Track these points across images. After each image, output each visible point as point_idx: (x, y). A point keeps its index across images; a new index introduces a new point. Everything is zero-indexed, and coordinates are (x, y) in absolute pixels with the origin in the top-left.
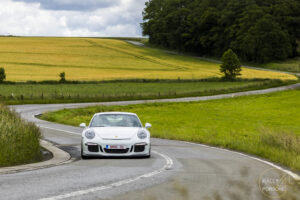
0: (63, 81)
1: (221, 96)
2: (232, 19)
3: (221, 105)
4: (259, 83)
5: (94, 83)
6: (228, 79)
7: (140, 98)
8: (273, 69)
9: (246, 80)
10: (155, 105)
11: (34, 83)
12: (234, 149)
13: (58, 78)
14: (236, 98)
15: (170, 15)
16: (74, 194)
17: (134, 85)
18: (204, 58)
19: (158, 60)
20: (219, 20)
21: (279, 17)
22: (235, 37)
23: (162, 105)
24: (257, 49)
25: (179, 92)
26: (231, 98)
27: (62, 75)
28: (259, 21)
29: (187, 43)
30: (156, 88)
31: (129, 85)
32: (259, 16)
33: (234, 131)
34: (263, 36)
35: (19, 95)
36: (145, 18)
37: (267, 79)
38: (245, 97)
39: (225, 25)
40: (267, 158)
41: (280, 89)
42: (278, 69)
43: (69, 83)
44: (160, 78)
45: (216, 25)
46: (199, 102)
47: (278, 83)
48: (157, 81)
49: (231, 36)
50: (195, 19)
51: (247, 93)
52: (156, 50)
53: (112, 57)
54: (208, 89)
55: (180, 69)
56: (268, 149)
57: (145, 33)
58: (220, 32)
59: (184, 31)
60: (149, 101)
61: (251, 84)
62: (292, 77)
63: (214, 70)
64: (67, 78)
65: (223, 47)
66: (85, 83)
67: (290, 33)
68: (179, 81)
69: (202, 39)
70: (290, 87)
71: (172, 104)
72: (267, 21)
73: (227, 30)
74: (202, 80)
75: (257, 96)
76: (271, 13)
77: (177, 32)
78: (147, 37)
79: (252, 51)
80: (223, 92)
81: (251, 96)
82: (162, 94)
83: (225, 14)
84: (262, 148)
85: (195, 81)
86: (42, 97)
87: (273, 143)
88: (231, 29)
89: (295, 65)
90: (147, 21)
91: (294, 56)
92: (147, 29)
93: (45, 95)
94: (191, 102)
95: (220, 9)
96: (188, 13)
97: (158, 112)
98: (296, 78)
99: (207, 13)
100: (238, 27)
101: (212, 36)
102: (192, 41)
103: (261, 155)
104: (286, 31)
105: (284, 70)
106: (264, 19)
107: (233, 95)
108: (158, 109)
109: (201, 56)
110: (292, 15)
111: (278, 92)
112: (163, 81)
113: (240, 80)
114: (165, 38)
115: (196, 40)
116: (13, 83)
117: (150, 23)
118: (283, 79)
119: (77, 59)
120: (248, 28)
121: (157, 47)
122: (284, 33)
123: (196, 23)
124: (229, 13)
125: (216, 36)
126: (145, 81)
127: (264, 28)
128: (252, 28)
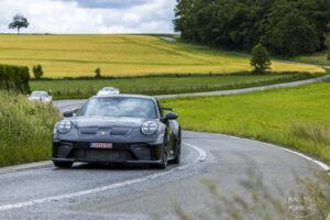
0: (98, 77)
1: (251, 89)
2: (261, 14)
3: (251, 98)
4: (287, 76)
5: (128, 78)
6: (257, 72)
7: (173, 92)
8: (301, 62)
9: (276, 73)
10: (188, 99)
11: (70, 79)
12: (265, 141)
13: (94, 74)
14: (265, 91)
15: (201, 11)
16: (111, 186)
17: (167, 80)
18: (234, 52)
19: (190, 55)
20: (248, 16)
21: (306, 12)
22: (264, 32)
23: (194, 98)
24: (285, 43)
25: (210, 86)
26: (261, 91)
27: (98, 71)
28: (287, 15)
29: (218, 38)
30: (189, 83)
31: (162, 79)
32: (288, 11)
33: (264, 123)
34: (291, 30)
35: (56, 91)
36: (177, 15)
37: (296, 72)
38: (275, 90)
39: (254, 20)
40: (297, 149)
41: (309, 81)
42: (307, 63)
43: (104, 78)
44: (192, 72)
45: (246, 20)
46: (230, 95)
47: (307, 76)
48: (189, 75)
49: (260, 30)
50: (225, 15)
51: (277, 86)
52: (189, 45)
53: (145, 53)
54: (239, 83)
55: (211, 64)
56: (298, 140)
57: (176, 30)
58: (249, 27)
59: (214, 27)
60: (181, 95)
61: (281, 77)
62: (320, 70)
63: (244, 64)
64: (102, 74)
65: (253, 41)
66: (119, 78)
67: (317, 27)
68: (211, 75)
69: (232, 34)
70: (319, 79)
71: (204, 97)
72: (295, 15)
73: (256, 25)
74: (232, 74)
75: (287, 89)
76: (299, 8)
77: (208, 27)
78: (179, 33)
79: (281, 45)
80: (254, 85)
81: (281, 88)
82: (194, 88)
83: (254, 9)
84: (292, 139)
85: (226, 75)
86: (79, 93)
87: (302, 134)
88: (260, 24)
89: (323, 58)
90: (179, 17)
91: (322, 49)
92: (179, 25)
93: (81, 90)
94: (223, 96)
95: (249, 5)
96: (218, 9)
97: (190, 106)
98: (323, 71)
99: (237, 9)
100: (267, 22)
101: (241, 30)
102: (223, 37)
103: (291, 146)
104: (314, 25)
105: (313, 63)
106: (292, 14)
107: (263, 88)
108: (191, 102)
109: (231, 50)
110: (320, 9)
111: (307, 84)
112: (195, 75)
113: (269, 74)
114: (196, 34)
115: (227, 35)
116: (50, 80)
117: (182, 19)
118: (311, 71)
119: (112, 55)
120: (277, 22)
121: (188, 42)
122: (312, 27)
123: (226, 19)
124: (258, 8)
125: (246, 31)
126: (177, 76)
127: (293, 22)
128: (281, 22)
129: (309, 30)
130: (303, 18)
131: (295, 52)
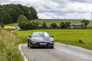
21: (9, 13)
28: (5, 14)
32: (5, 13)
34: (6, 18)
72: (7, 14)
76: (7, 12)
98: (16, 28)
106: (6, 14)
110: (12, 13)
122: (11, 17)
127: (6, 16)
128: (3, 16)
129: (10, 18)
130: (9, 15)
131: (7, 23)
